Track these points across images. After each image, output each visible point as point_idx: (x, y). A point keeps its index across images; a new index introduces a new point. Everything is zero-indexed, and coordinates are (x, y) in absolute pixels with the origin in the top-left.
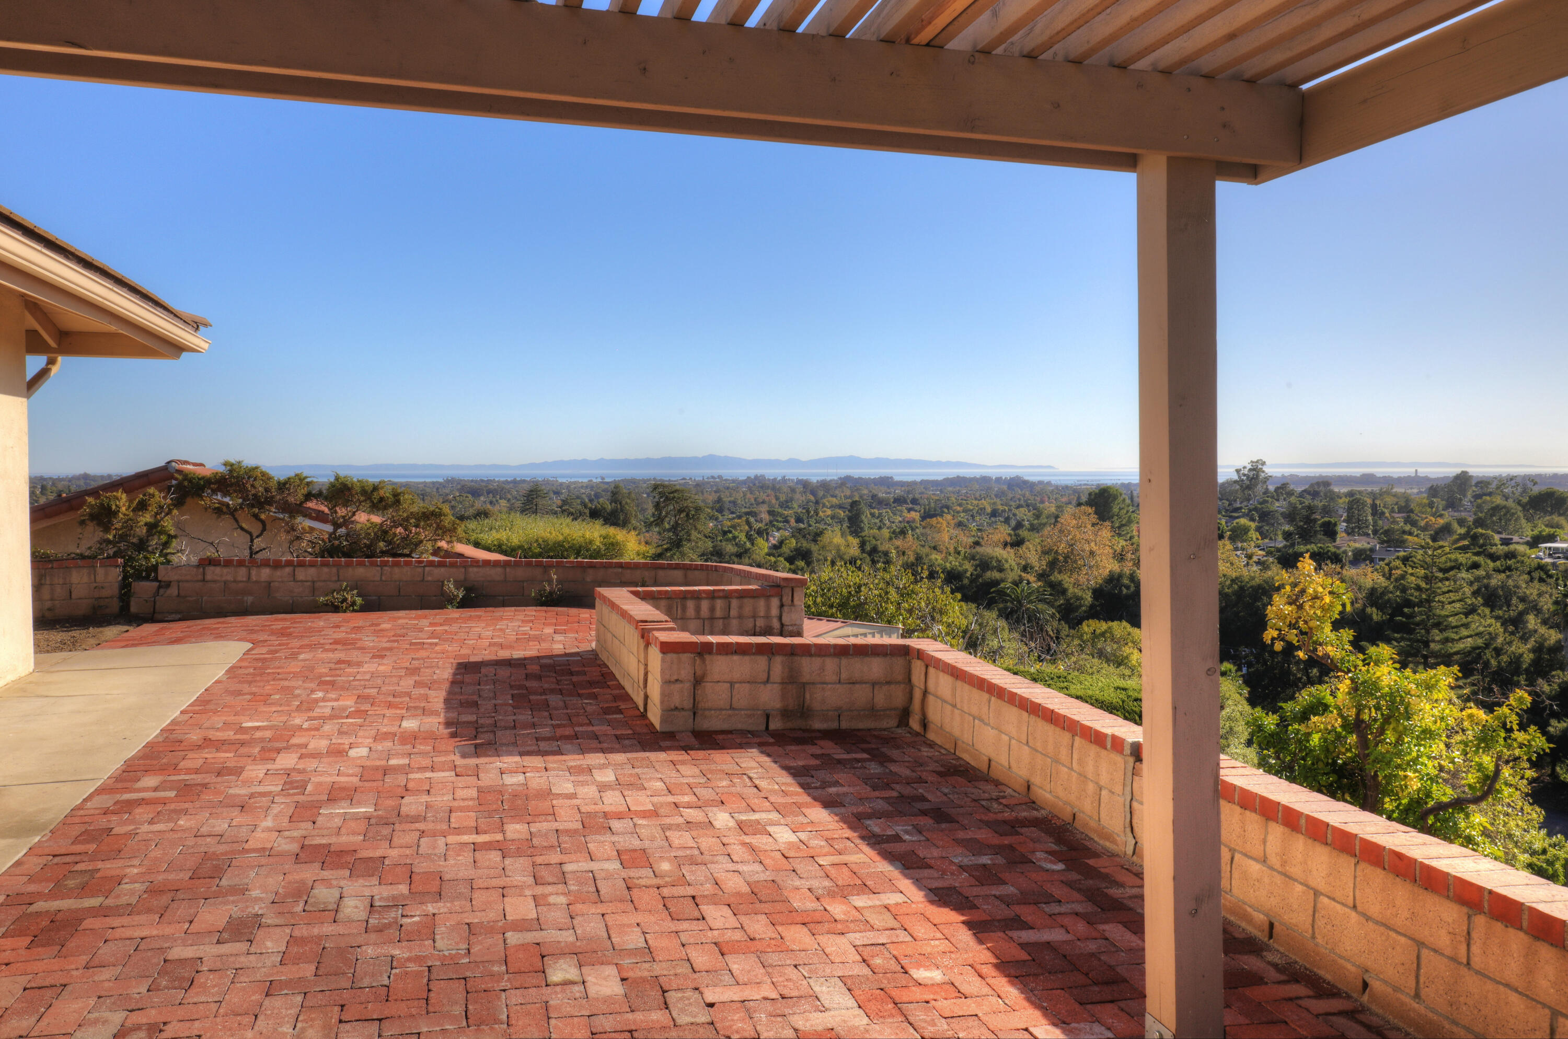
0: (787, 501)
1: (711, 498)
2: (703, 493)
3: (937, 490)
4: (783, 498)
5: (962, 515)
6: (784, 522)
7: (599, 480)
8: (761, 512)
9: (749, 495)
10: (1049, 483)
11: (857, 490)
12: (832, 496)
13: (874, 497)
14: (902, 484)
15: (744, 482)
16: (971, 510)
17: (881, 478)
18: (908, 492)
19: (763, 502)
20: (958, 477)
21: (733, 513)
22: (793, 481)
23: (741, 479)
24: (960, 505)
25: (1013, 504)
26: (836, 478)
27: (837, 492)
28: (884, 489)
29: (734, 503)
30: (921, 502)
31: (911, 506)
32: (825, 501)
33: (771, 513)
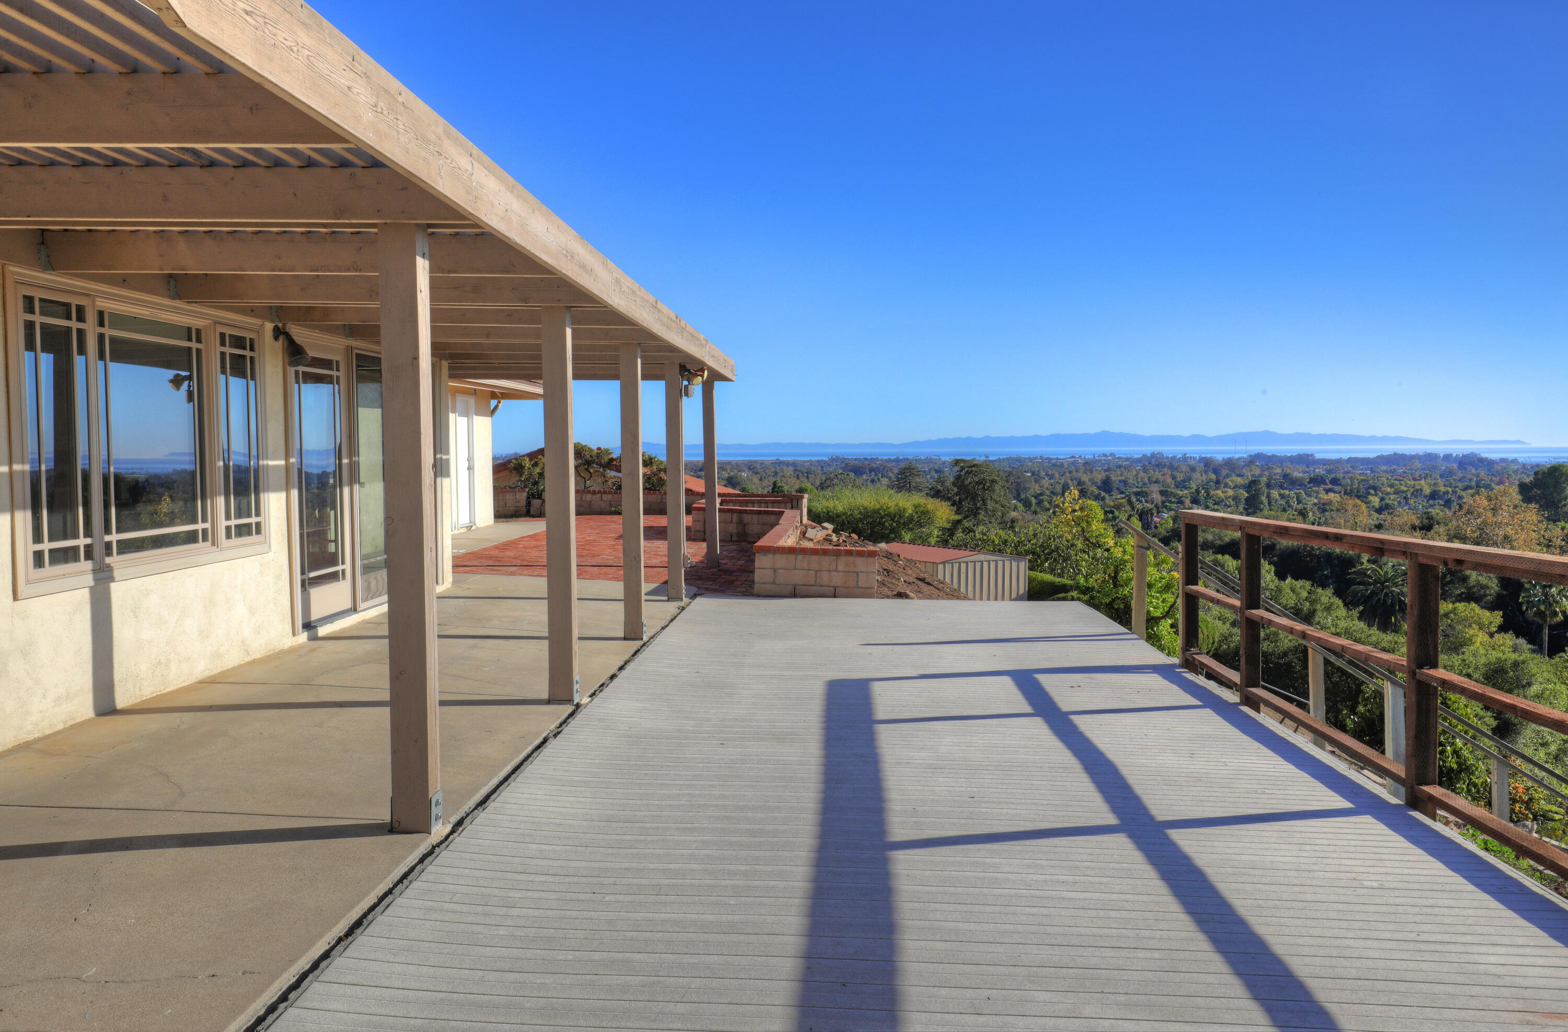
0: (1184, 481)
1: (1099, 477)
2: (1091, 472)
3: (1366, 469)
4: (1180, 477)
5: (1392, 497)
6: (1177, 503)
7: (983, 458)
8: (1152, 492)
9: (1142, 474)
10: (1515, 461)
11: (1269, 468)
12: (1238, 476)
13: (1286, 476)
14: (1325, 462)
15: (1139, 461)
16: (1403, 492)
17: (1299, 455)
18: (1329, 472)
19: (1157, 482)
20: (1395, 454)
21: (1122, 493)
22: (1194, 459)
23: (1136, 456)
24: (1391, 486)
25: (1460, 485)
26: (1245, 456)
27: (1244, 471)
28: (1302, 467)
29: (1125, 482)
30: (1343, 482)
31: (1330, 486)
32: (1228, 480)
33: (1162, 493)
